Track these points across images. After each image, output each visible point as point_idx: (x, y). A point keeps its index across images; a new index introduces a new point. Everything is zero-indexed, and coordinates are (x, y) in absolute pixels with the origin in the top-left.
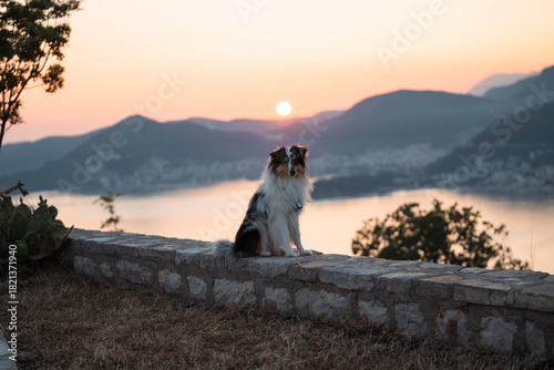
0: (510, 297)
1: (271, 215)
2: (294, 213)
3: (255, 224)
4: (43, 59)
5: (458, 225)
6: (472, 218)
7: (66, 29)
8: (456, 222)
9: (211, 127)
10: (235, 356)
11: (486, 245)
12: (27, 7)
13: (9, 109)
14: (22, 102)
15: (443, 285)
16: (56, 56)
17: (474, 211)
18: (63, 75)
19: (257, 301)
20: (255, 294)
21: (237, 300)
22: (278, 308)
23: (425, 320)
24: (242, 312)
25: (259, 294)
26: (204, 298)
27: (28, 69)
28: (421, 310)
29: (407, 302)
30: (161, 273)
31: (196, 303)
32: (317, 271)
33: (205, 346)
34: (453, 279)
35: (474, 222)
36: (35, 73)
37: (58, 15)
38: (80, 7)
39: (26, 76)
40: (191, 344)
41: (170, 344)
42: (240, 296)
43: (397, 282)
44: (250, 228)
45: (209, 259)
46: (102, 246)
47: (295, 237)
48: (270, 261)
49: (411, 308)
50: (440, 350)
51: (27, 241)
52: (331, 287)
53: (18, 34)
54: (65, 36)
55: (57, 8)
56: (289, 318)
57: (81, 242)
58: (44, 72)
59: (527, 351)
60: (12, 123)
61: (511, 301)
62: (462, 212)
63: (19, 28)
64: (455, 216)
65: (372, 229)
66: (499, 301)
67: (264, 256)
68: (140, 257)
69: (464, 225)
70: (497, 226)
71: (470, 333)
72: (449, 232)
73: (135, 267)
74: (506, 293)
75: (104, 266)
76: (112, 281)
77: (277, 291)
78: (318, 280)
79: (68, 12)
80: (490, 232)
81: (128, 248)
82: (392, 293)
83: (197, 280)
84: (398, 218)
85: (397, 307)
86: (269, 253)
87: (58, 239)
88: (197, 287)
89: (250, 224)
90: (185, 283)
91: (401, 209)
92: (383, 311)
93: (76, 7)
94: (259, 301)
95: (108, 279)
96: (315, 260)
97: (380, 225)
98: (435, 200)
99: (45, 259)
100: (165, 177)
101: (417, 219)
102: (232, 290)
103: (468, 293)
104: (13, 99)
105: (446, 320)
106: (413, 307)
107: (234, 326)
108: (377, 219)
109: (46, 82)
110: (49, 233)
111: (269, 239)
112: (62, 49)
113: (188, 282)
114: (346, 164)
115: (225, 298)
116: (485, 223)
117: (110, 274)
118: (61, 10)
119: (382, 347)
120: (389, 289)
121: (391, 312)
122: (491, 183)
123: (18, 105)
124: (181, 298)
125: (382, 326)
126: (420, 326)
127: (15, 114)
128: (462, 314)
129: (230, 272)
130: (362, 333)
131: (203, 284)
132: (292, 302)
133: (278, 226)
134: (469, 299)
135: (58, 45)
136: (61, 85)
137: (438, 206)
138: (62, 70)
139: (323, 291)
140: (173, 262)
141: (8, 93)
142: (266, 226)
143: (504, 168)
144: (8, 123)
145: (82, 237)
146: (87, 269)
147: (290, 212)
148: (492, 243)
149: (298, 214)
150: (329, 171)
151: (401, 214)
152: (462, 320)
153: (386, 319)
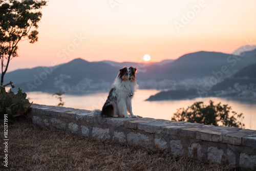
0: (221, 138)
1: (118, 98)
2: (129, 98)
3: (111, 103)
4: (28, 27)
5: (221, 113)
6: (227, 110)
7: (40, 14)
8: (220, 111)
9: (113, 65)
10: (95, 161)
11: (233, 122)
12: (22, 3)
13: (12, 50)
14: (18, 47)
15: (192, 131)
16: (34, 27)
17: (228, 106)
18: (38, 36)
19: (110, 138)
20: (110, 134)
21: (102, 137)
22: (120, 141)
23: (183, 148)
24: (103, 143)
25: (111, 134)
26: (88, 136)
27: (21, 32)
28: (182, 143)
29: (176, 139)
30: (70, 124)
31: (84, 138)
32: (137, 124)
33: (83, 156)
34: (197, 129)
35: (228, 111)
36: (25, 34)
37: (37, 8)
38: (46, 4)
39: (21, 35)
40: (77, 155)
41: (67, 155)
42: (103, 135)
43: (172, 130)
44: (109, 104)
45: (90, 118)
46: (45, 111)
47: (129, 109)
48: (117, 119)
49: (177, 142)
50: (188, 161)
51: (12, 108)
52: (143, 132)
53: (18, 16)
54: (39, 17)
55: (36, 4)
56: (124, 146)
57: (36, 109)
58: (29, 34)
59: (228, 163)
60: (13, 56)
61: (221, 140)
62: (223, 107)
63: (18, 13)
64: (220, 109)
65: (181, 113)
66: (215, 140)
67: (115, 117)
68: (61, 117)
69: (224, 113)
70: (239, 114)
71: (203, 154)
72: (217, 116)
73: (58, 121)
74: (219, 136)
75: (45, 121)
76: (48, 127)
77: (119, 133)
78: (137, 128)
79: (41, 7)
80: (236, 116)
81: (56, 112)
82: (169, 135)
83: (85, 127)
84: (193, 108)
85: (171, 142)
86: (117, 116)
87: (26, 108)
88: (85, 131)
89: (109, 102)
90: (80, 129)
91: (195, 104)
92: (165, 143)
93: (44, 4)
94: (111, 138)
95: (47, 126)
96: (137, 119)
97: (185, 111)
98: (211, 101)
99: (19, 116)
100: (91, 87)
101: (202, 109)
102: (100, 133)
103: (202, 135)
104: (14, 45)
105: (192, 148)
106: (178, 141)
107: (98, 148)
108: (183, 109)
109: (30, 38)
110: (22, 105)
111: (118, 110)
112: (37, 23)
113: (81, 128)
114: (175, 84)
115: (97, 136)
116: (233, 112)
117: (48, 124)
118: (38, 5)
119: (163, 159)
120: (168, 133)
121: (168, 144)
122: (241, 96)
123: (16, 48)
124: (77, 136)
125: (164, 150)
126: (181, 150)
127: (15, 52)
128: (200, 145)
129: (99, 124)
130: (155, 153)
131: (87, 129)
132: (126, 138)
133: (121, 104)
134: (203, 138)
135: (36, 21)
136: (36, 40)
137: (212, 103)
138: (37, 33)
139: (139, 134)
140: (75, 119)
141: (12, 42)
142: (116, 103)
143: (248, 89)
144: (11, 56)
145: (37, 107)
146: (38, 122)
147: (127, 97)
148: (236, 122)
149: (131, 98)
150: (167, 87)
151: (195, 106)
152: (199, 148)
153: (166, 147)
